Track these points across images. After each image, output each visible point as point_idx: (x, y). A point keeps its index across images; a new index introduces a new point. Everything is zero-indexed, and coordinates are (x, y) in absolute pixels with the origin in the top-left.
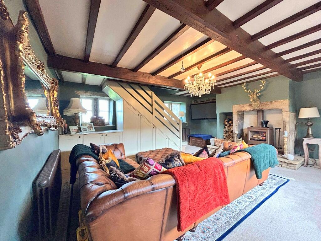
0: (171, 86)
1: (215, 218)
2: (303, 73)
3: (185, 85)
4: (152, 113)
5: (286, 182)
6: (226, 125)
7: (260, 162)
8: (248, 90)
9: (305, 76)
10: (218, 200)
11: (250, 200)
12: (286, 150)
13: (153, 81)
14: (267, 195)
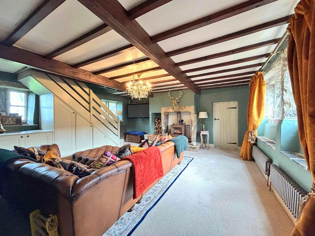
0: (113, 87)
1: (153, 190)
2: (201, 90)
3: (127, 89)
4: (89, 111)
5: (192, 160)
6: (156, 123)
7: (179, 147)
8: (171, 97)
9: (202, 92)
10: (157, 175)
11: (174, 174)
12: (192, 140)
13: (94, 79)
14: (182, 169)
